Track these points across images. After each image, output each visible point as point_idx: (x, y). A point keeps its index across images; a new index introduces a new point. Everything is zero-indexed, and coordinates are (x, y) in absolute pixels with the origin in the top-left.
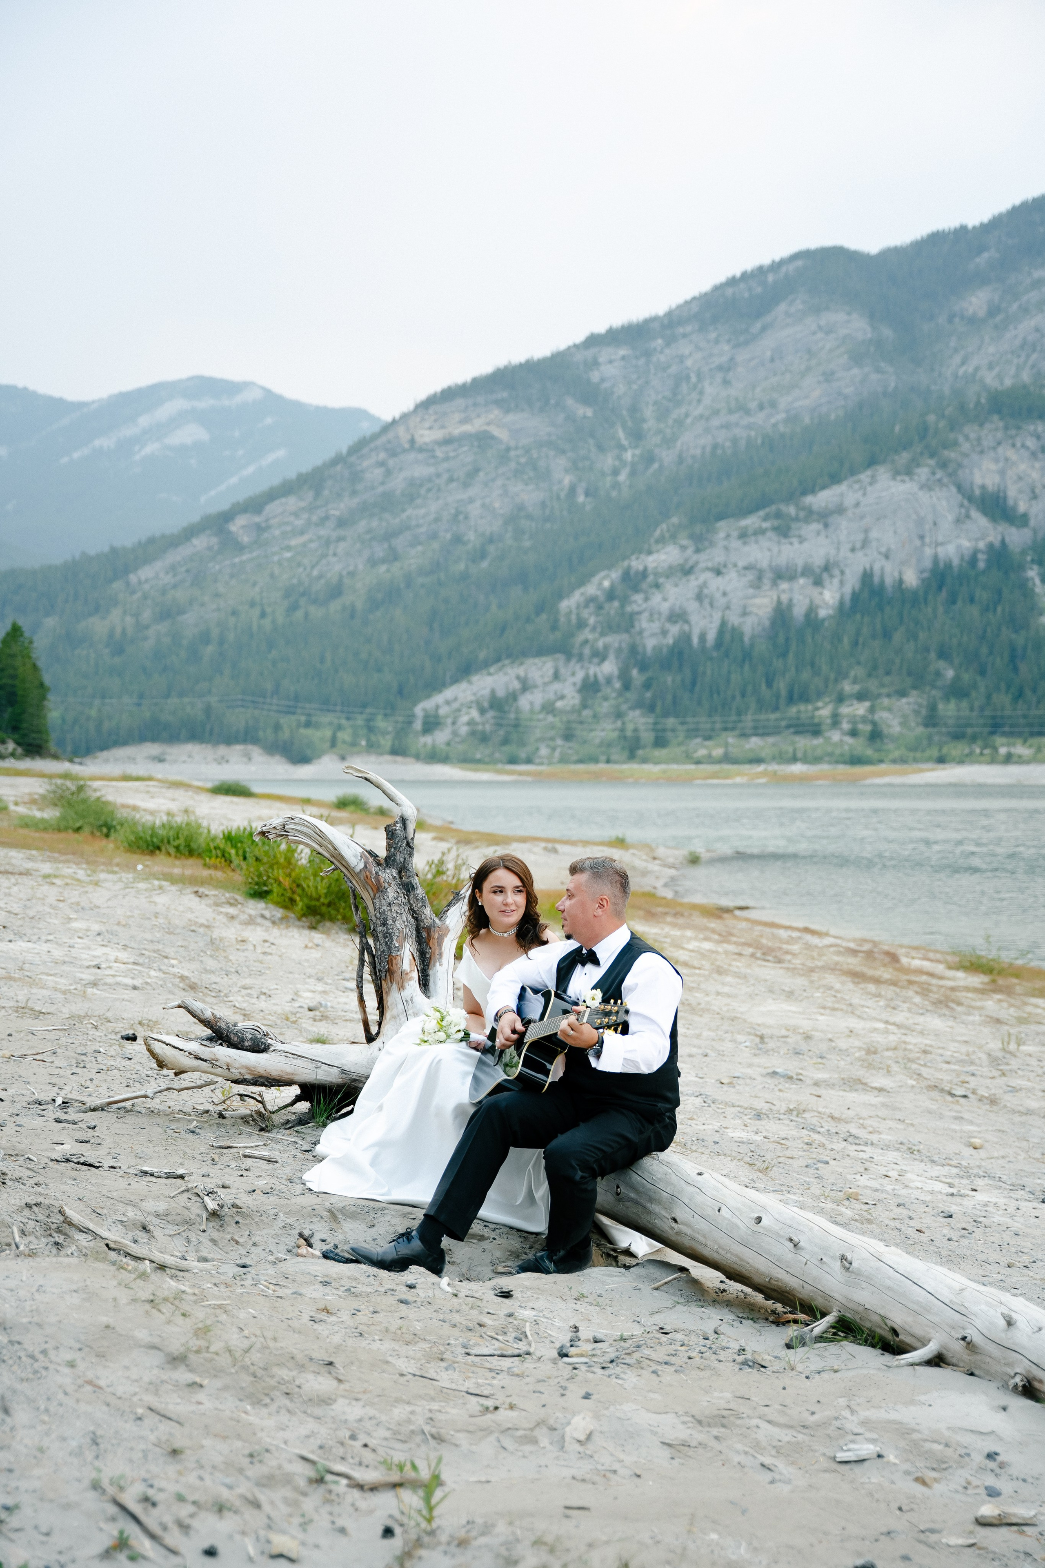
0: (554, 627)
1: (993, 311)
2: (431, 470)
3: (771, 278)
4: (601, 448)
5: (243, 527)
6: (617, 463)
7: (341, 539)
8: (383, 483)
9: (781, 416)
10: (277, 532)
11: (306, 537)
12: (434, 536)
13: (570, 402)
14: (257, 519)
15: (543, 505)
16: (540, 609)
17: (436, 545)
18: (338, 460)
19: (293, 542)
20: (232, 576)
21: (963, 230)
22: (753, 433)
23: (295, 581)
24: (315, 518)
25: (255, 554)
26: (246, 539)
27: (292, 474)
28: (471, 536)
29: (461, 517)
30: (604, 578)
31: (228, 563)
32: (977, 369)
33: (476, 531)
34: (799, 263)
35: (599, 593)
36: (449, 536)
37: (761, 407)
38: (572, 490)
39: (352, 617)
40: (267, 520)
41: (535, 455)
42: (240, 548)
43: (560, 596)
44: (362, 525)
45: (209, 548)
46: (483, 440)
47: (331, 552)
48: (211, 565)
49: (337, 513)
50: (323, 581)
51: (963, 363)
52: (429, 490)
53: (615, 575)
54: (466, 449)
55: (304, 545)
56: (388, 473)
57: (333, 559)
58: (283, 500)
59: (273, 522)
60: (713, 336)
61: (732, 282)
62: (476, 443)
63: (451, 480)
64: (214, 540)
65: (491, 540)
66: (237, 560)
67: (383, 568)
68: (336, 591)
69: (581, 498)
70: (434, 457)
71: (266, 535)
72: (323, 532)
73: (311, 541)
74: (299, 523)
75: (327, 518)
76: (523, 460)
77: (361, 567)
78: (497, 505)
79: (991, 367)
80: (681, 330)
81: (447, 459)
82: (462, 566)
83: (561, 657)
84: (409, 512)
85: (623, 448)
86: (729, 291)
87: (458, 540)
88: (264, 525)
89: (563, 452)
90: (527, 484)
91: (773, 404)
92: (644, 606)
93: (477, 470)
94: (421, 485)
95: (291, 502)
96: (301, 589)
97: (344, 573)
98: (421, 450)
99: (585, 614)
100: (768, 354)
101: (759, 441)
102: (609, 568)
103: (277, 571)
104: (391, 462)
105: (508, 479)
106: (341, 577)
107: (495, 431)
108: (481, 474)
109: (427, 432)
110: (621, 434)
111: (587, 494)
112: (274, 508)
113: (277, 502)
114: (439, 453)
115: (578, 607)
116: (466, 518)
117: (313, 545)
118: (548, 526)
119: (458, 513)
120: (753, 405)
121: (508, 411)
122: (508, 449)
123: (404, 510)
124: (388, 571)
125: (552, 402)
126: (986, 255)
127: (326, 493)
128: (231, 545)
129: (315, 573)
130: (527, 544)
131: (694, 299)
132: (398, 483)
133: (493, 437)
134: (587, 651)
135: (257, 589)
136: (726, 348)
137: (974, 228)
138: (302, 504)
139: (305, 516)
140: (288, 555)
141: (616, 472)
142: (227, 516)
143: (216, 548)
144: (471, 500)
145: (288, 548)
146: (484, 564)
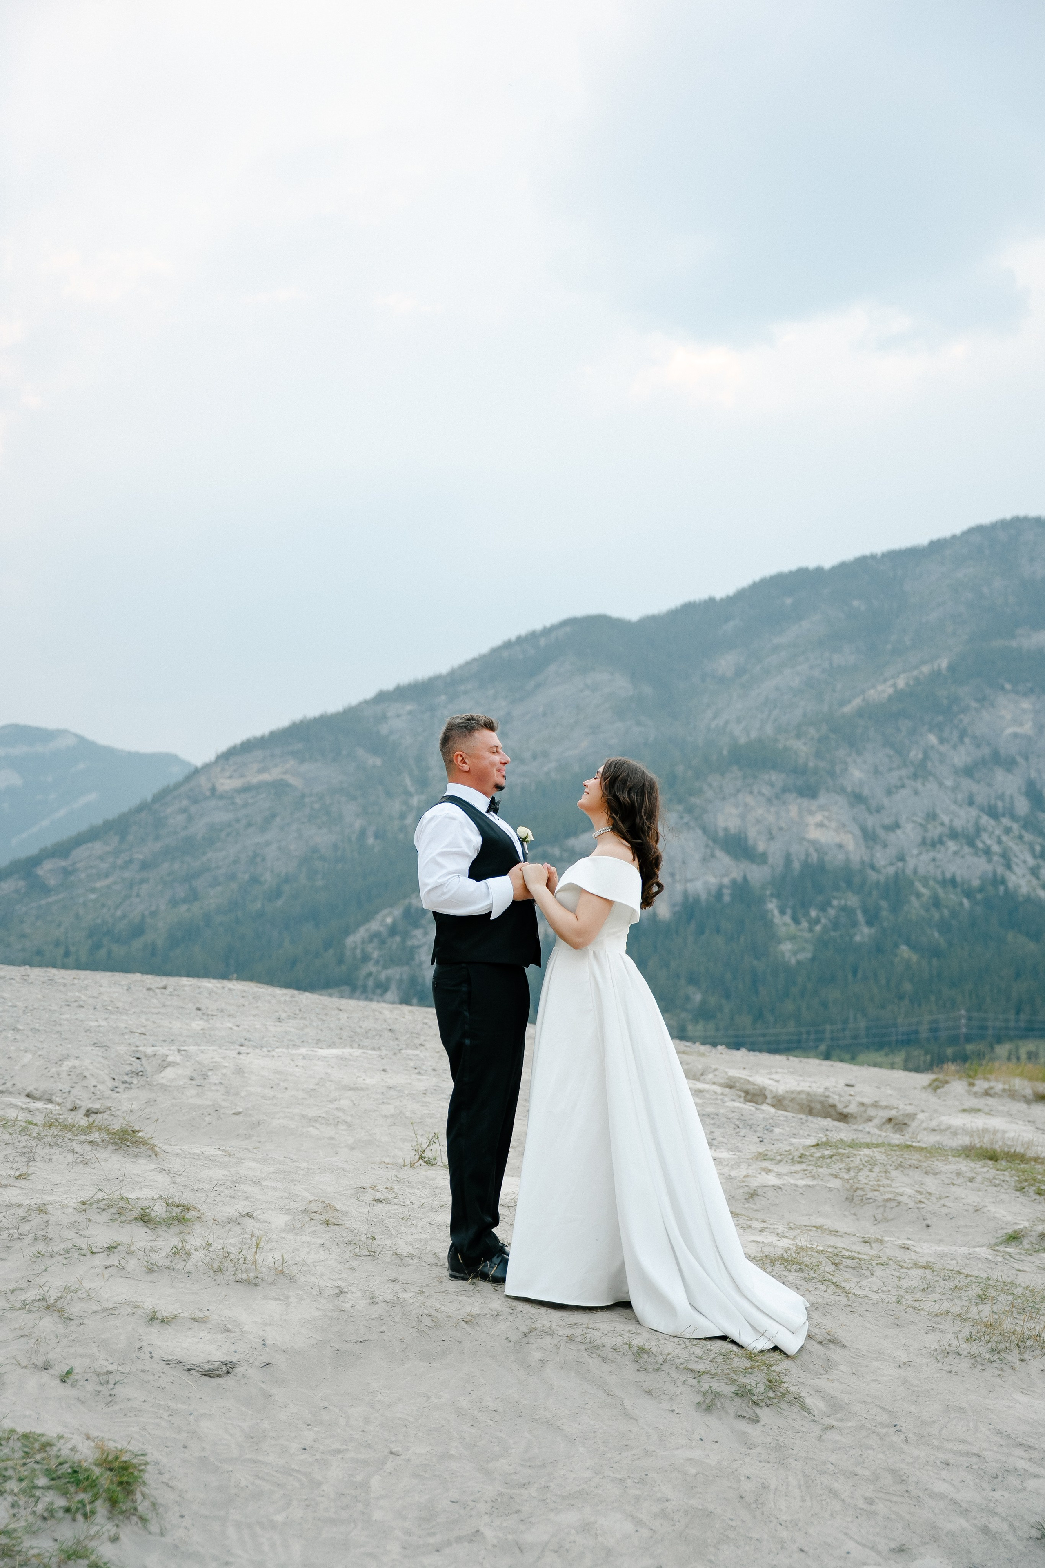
0: (340, 961)
1: (740, 672)
2: (230, 816)
3: (543, 642)
4: (389, 794)
5: (51, 870)
6: (404, 808)
7: (143, 881)
8: (185, 828)
9: (553, 765)
10: (83, 876)
11: (110, 880)
12: (232, 877)
13: (360, 752)
14: (64, 863)
15: (335, 846)
16: (328, 944)
17: (234, 886)
18: (140, 809)
19: (98, 885)
20: (38, 918)
21: (711, 602)
22: (527, 781)
23: (99, 921)
24: (120, 862)
25: (61, 896)
26: (52, 882)
27: (98, 821)
28: (268, 876)
29: (258, 859)
30: (387, 915)
31: (34, 905)
32: (727, 722)
33: (272, 872)
34: (568, 629)
35: (382, 929)
36: (246, 877)
37: (535, 757)
38: (363, 834)
39: (153, 954)
40: (73, 864)
41: (328, 801)
42: (46, 890)
43: (347, 931)
44: (165, 867)
45: (17, 891)
46: (279, 788)
47: (134, 893)
48: (17, 907)
49: (141, 857)
50: (125, 921)
51: (715, 716)
52: (228, 835)
53: (397, 912)
54: (263, 796)
55: (109, 887)
56: (190, 819)
57: (137, 900)
58: (90, 845)
59: (79, 865)
60: (491, 692)
61: (508, 645)
62: (273, 791)
63: (249, 825)
64: (22, 884)
65: (286, 880)
66: (43, 902)
67: (183, 908)
68: (138, 930)
69: (371, 841)
70: (233, 803)
71: (72, 878)
72: (127, 874)
73: (115, 883)
74: (104, 866)
75: (131, 861)
76: (317, 806)
77: (162, 907)
78: (292, 847)
79: (738, 721)
80: (462, 688)
81: (245, 805)
82: (259, 905)
83: (346, 989)
84: (209, 855)
85: (408, 794)
86: (505, 654)
87: (255, 880)
88: (70, 868)
89: (354, 798)
90: (320, 828)
91: (545, 754)
92: (424, 940)
93: (274, 816)
94: (221, 830)
95: (98, 847)
96: (105, 929)
97: (146, 913)
98: (221, 797)
99: (369, 948)
100: (541, 709)
101: (533, 787)
102: (391, 906)
103: (81, 912)
104: (193, 809)
105: (303, 823)
106: (143, 917)
107: (291, 780)
108: (278, 819)
109: (227, 781)
110: (408, 782)
111: (376, 837)
112: (80, 853)
113: (84, 847)
114: (238, 801)
115: (363, 942)
116: (263, 859)
117: (117, 887)
118: (339, 866)
119: (255, 855)
120: (527, 755)
121: (302, 761)
122: (303, 796)
123: (204, 853)
124: (188, 910)
125: (344, 752)
126: (731, 624)
127: (131, 837)
128: (39, 887)
129: (119, 913)
130: (320, 883)
131: (474, 660)
132: (199, 828)
133: (288, 785)
134: (370, 983)
135: (62, 929)
136: (504, 703)
137: (722, 600)
138: (108, 849)
139: (110, 859)
140: (93, 896)
141: (403, 816)
142: (35, 861)
143: (24, 890)
144: (268, 844)
145: (93, 890)
146: (279, 903)
